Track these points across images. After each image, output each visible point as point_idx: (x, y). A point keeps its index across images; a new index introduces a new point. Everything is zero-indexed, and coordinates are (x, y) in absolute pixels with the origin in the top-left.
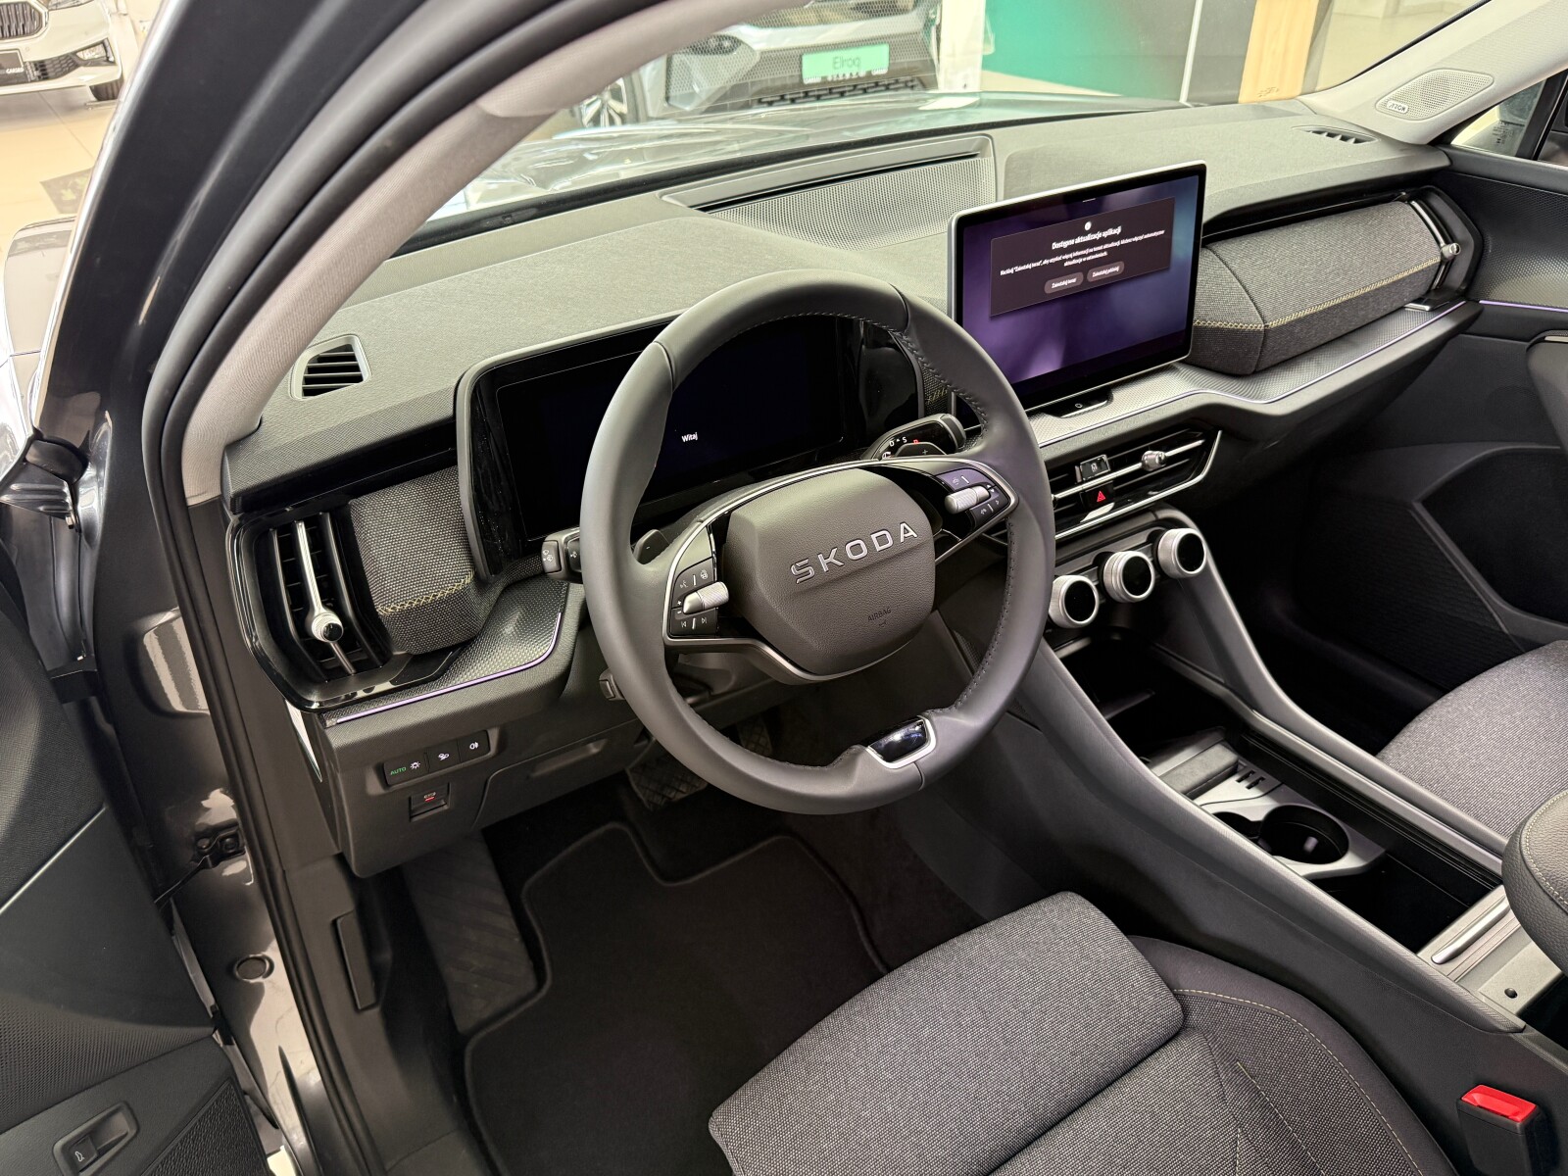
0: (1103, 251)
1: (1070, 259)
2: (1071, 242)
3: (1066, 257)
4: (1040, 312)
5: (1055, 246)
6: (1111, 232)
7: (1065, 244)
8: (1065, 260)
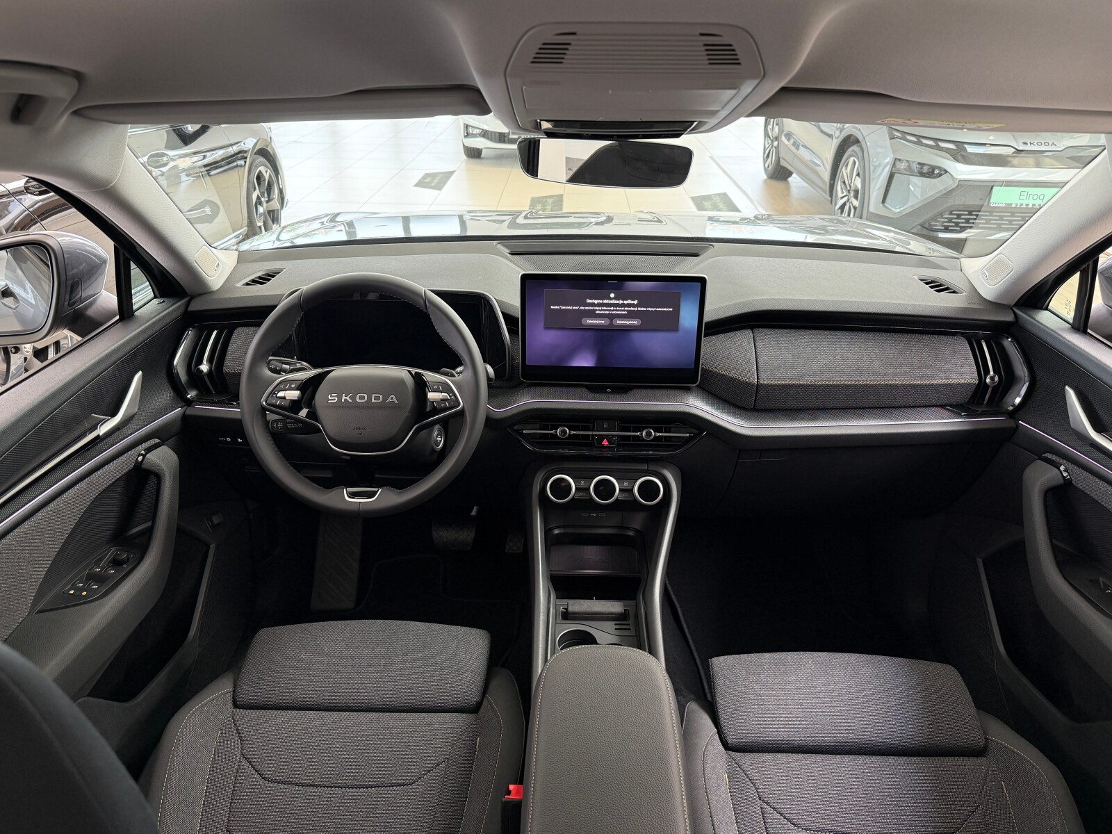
0: (624, 311)
1: (599, 310)
2: (601, 301)
3: (597, 308)
4: (579, 333)
5: (588, 301)
6: (629, 302)
7: (596, 302)
8: (596, 310)
